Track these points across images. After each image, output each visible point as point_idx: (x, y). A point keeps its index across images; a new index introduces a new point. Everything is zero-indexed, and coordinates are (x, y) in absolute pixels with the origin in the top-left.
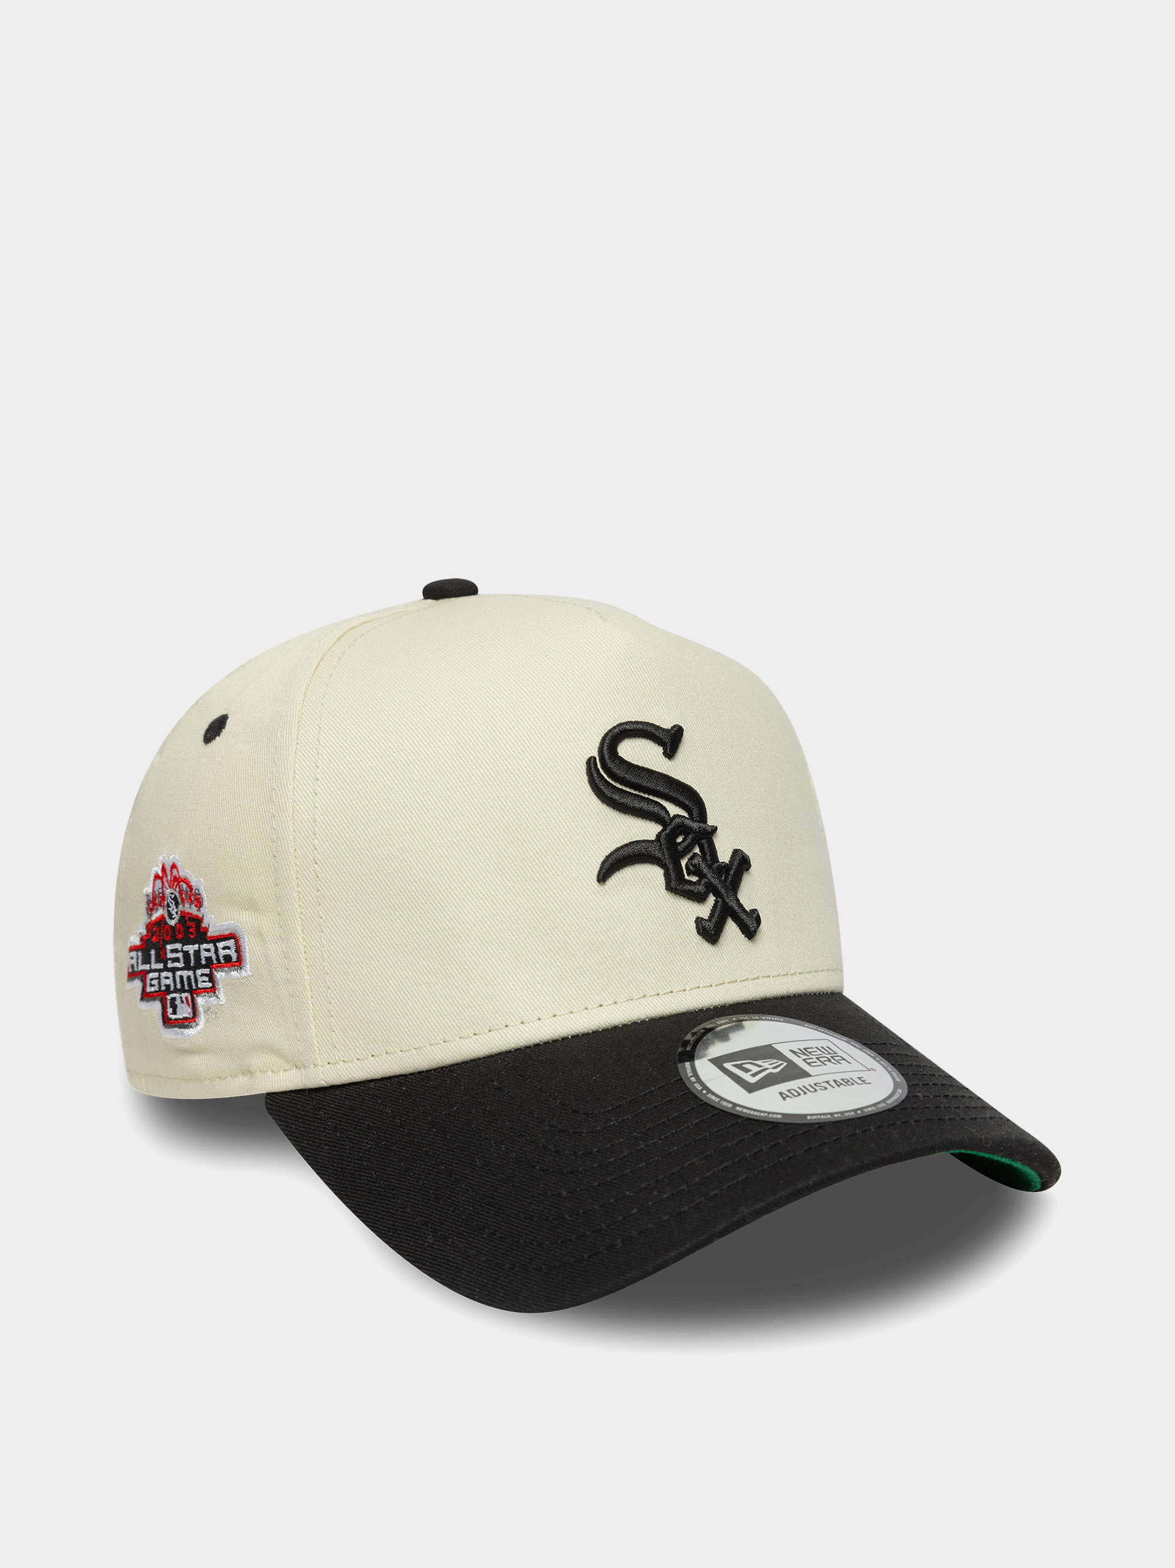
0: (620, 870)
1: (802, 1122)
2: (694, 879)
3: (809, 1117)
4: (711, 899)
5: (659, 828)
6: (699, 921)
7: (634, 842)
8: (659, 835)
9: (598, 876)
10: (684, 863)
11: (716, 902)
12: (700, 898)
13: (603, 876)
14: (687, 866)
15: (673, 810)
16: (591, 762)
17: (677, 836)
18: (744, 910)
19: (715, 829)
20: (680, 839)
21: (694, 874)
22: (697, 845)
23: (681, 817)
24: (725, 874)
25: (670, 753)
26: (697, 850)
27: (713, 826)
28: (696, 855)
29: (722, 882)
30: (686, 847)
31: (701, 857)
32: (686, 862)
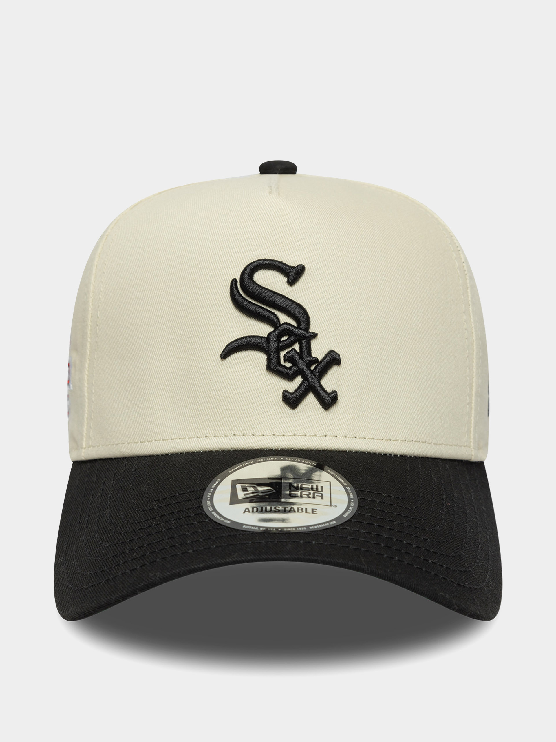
0: (238, 353)
1: (239, 528)
2: (288, 365)
3: (244, 526)
4: (299, 380)
5: (271, 329)
6: (285, 392)
7: (251, 336)
8: (270, 334)
9: (221, 355)
10: (282, 354)
11: (303, 382)
12: (290, 378)
13: (225, 355)
14: (284, 356)
15: (283, 318)
16: (234, 281)
17: (283, 336)
18: (325, 391)
19: (315, 335)
20: (285, 338)
21: (289, 361)
22: (297, 343)
23: (290, 324)
24: (315, 366)
25: (292, 282)
26: (296, 347)
27: (313, 333)
28: (295, 350)
29: (310, 370)
30: (288, 344)
31: (298, 351)
32: (285, 353)
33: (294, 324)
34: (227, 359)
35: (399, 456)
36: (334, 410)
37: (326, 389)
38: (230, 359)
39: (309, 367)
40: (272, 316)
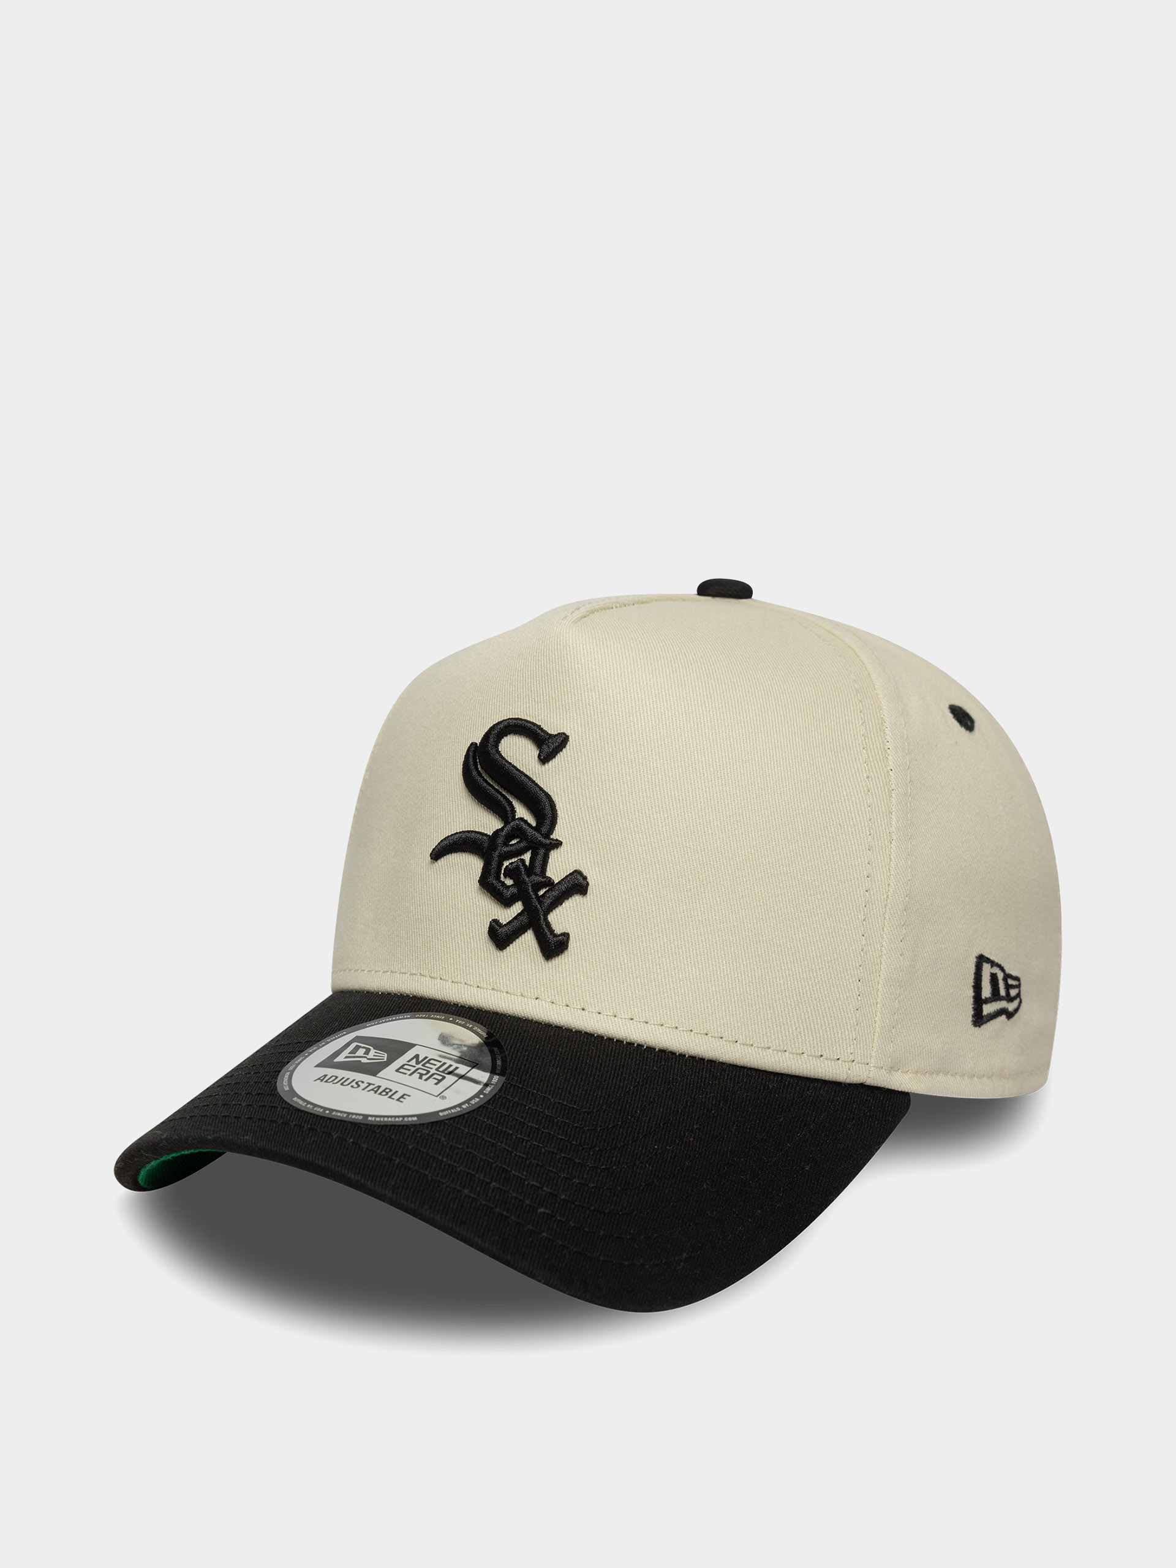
0: (453, 854)
2: (509, 882)
4: (518, 907)
5: (500, 825)
6: (495, 923)
7: (471, 831)
8: (497, 833)
9: (431, 854)
10: (505, 864)
11: (523, 911)
12: (506, 902)
13: (437, 855)
14: (507, 868)
15: (520, 811)
16: (473, 745)
17: (512, 839)
18: (552, 931)
19: (558, 844)
20: (514, 841)
21: (511, 877)
22: (530, 851)
23: (526, 822)
24: (544, 890)
25: (544, 759)
26: (527, 857)
27: (557, 840)
28: (523, 861)
29: (537, 895)
30: (517, 850)
31: (527, 863)
32: (508, 864)
33: (532, 821)
34: (439, 861)
35: (657, 1049)
36: (558, 961)
37: (554, 927)
38: (440, 864)
39: (536, 891)
40: (506, 804)
